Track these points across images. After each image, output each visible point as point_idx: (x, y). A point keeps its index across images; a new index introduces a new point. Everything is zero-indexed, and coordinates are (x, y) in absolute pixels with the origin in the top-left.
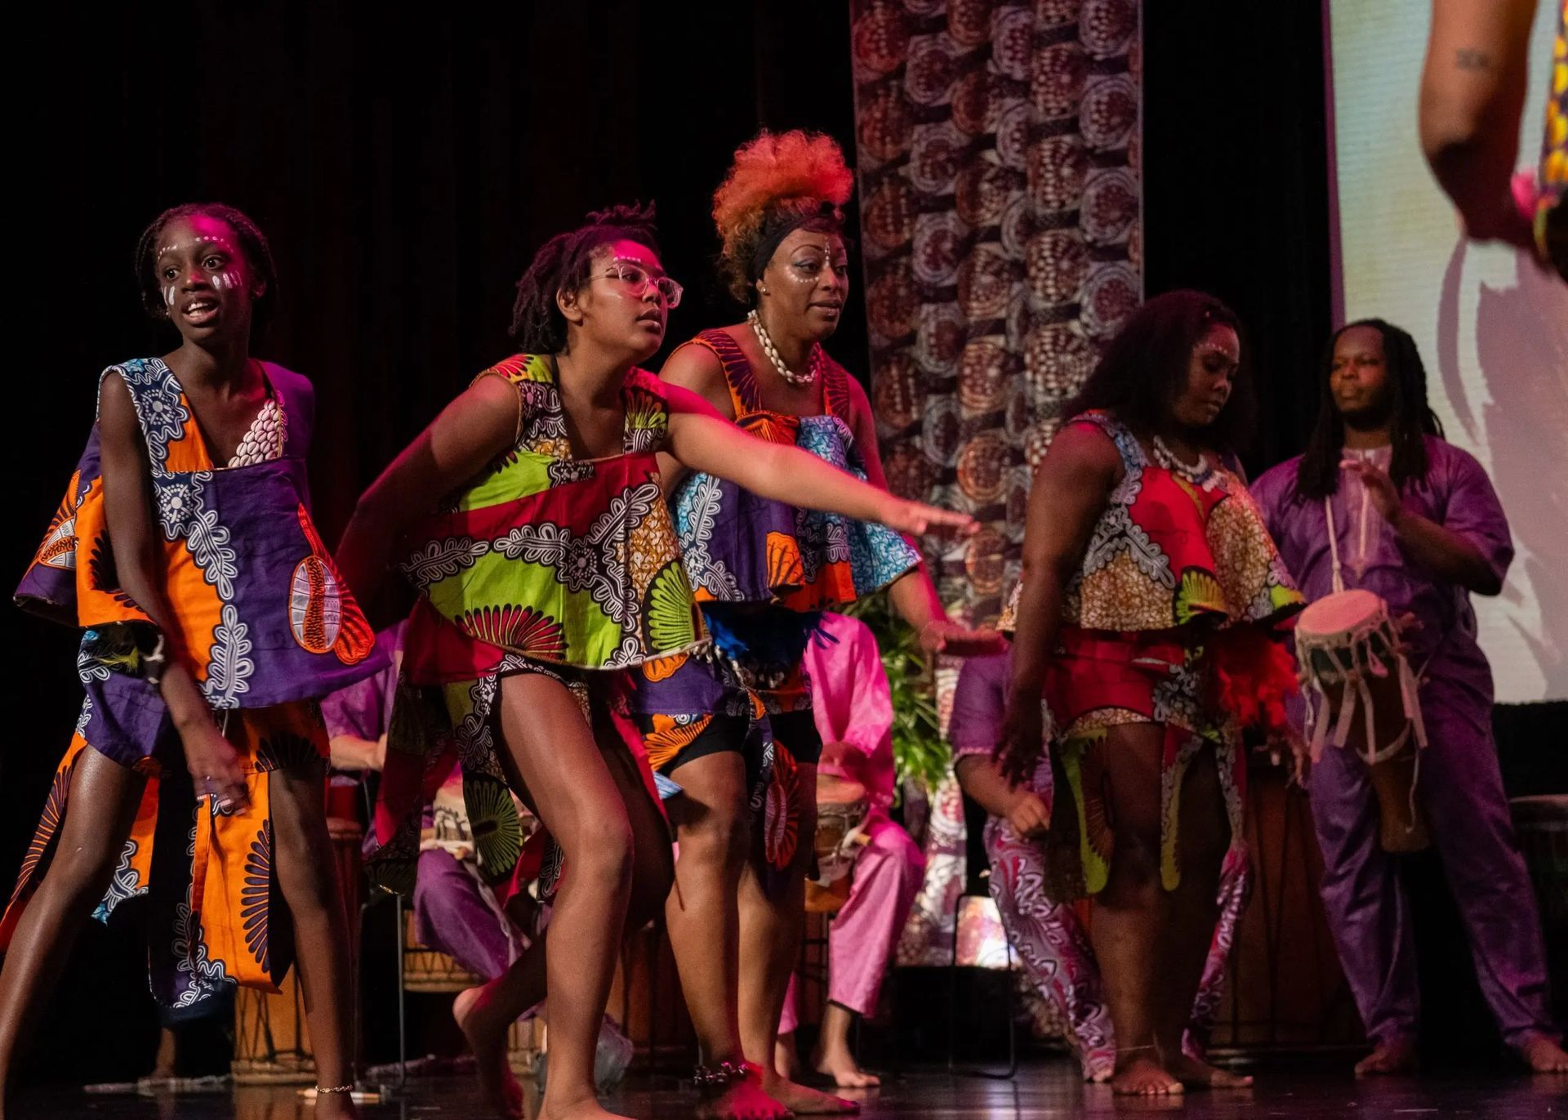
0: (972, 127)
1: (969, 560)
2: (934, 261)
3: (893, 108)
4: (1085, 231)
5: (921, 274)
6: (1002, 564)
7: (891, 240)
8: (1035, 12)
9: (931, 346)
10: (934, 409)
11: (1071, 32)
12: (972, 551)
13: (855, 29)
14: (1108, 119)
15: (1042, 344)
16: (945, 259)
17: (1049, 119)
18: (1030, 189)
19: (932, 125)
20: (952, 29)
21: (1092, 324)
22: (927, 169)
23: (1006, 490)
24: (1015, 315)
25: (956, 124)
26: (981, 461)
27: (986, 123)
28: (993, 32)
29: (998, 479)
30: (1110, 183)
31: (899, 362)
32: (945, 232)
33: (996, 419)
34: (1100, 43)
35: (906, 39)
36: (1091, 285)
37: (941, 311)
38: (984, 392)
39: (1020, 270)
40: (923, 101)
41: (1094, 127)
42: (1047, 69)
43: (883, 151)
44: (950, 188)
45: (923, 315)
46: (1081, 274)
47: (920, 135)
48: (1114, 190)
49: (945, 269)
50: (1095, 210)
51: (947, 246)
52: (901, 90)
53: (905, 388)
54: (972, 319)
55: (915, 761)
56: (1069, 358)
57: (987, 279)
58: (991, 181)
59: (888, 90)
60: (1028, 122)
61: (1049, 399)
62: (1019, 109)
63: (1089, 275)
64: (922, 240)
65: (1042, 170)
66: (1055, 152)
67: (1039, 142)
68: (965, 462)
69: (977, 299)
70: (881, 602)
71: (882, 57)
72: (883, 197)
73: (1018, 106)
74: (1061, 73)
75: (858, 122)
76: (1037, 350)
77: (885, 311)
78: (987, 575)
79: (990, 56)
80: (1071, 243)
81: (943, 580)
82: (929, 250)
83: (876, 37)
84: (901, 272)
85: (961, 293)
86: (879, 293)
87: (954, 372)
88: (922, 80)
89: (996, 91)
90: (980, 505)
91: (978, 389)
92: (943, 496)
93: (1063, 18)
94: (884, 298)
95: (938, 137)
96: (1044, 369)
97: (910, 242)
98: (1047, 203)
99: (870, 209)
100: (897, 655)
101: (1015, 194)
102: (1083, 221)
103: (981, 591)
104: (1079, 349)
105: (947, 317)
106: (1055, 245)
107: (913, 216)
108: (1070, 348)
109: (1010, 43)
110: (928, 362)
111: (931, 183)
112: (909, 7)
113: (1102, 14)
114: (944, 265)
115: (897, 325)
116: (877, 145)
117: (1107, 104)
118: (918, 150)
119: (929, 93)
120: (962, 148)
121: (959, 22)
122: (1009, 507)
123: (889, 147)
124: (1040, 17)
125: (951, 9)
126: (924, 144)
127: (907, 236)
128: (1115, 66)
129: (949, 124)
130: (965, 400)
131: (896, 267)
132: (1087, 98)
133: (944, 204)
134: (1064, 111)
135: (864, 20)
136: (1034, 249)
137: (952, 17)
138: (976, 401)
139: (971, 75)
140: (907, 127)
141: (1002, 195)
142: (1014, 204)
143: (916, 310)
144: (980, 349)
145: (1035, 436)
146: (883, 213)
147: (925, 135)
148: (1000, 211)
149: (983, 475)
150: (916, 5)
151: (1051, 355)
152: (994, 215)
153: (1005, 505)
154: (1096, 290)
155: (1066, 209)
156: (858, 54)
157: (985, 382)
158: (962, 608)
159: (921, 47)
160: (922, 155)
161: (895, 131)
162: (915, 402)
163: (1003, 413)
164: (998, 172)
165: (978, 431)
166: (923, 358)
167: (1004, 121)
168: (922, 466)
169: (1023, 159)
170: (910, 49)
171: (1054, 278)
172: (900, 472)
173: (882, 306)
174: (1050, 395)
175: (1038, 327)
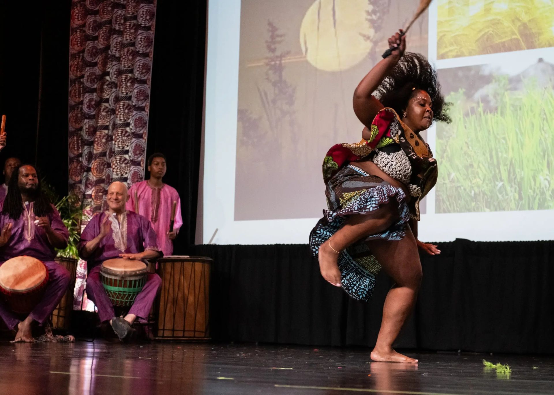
0: (103, 69)
1: (93, 194)
2: (89, 107)
3: (81, 62)
4: (133, 102)
5: (85, 111)
6: (102, 196)
7: (77, 100)
8: (123, 37)
9: (87, 132)
10: (86, 150)
11: (133, 44)
12: (94, 192)
13: (71, 38)
14: (142, 70)
15: (118, 133)
16: (92, 106)
17: (125, 69)
18: (118, 88)
19: (91, 67)
20: (99, 40)
21: (133, 129)
22: (89, 80)
23: (105, 175)
24: (111, 125)
25: (98, 68)
26: (98, 166)
27: (107, 68)
28: (111, 42)
29: (103, 171)
30: (141, 89)
31: (77, 136)
32: (93, 99)
33: (103, 154)
34: (141, 48)
35: (86, 41)
36: (134, 117)
37: (90, 122)
38: (101, 146)
39: (113, 112)
40: (89, 60)
41: (138, 72)
42: (125, 54)
43: (77, 74)
44: (95, 86)
45: (85, 123)
46: (131, 114)
47: (87, 71)
48: (142, 91)
49: (92, 110)
50: (136, 96)
51: (93, 103)
52: (83, 57)
53: (78, 143)
54: (99, 125)
55: (73, 251)
56: (126, 138)
57: (104, 113)
58: (107, 85)
59: (79, 56)
60: (119, 69)
61: (119, 149)
62: (117, 65)
63: (133, 115)
64: (86, 101)
65: (122, 83)
66: (126, 78)
67: (121, 75)
68: (94, 166)
69: (101, 119)
70: (67, 205)
71: (78, 46)
72: (76, 87)
74: (129, 55)
75: (70, 65)
76: (117, 135)
77: (74, 121)
78: (98, 199)
79: (110, 49)
80: (129, 105)
81: (85, 199)
82: (88, 104)
83: (77, 40)
84: (79, 109)
85: (96, 117)
86: (73, 115)
87: (93, 139)
88: (89, 54)
89: (110, 59)
90: (98, 179)
91: (99, 145)
92: (87, 175)
93: (131, 40)
94: (74, 117)
95: (93, 71)
96: (118, 141)
97: (82, 101)
98: (123, 93)
99: (71, 91)
100: (70, 220)
101: (114, 90)
102: (132, 99)
103: (96, 203)
104: (129, 136)
105: (92, 124)
106: (124, 105)
107: (84, 93)
108: (126, 135)
109: (115, 46)
110: (85, 136)
111: (89, 84)
112: (87, 33)
113: (142, 40)
114: (92, 108)
115: (77, 124)
116: (75, 72)
117: (142, 66)
118: (87, 74)
119: (91, 58)
120: (99, 75)
121: (101, 38)
122: (105, 180)
123: (78, 73)
124: (125, 39)
125: (99, 34)
126: (89, 73)
127: (82, 99)
128: (145, 55)
129: (96, 68)
130: (95, 148)
131: (78, 108)
132: (136, 64)
133: (93, 91)
134: (129, 67)
135: (74, 35)
136: (118, 106)
137: (99, 37)
138: (98, 148)
139: (104, 54)
140: (84, 68)
141: (110, 90)
142: (113, 92)
143: (83, 121)
144: (100, 133)
145: (114, 160)
146: (75, 92)
147: (89, 70)
148: (109, 94)
149: (99, 170)
150: (89, 32)
151: (120, 137)
152: (107, 95)
153: (104, 179)
154: (135, 119)
155: (128, 95)
156: (71, 45)
157: (101, 143)
158: (90, 208)
159: (90, 44)
160: (88, 76)
161: (81, 68)
162: (81, 147)
163: (106, 153)
164: (109, 83)
165: (98, 157)
166: (84, 135)
167: (112, 68)
168: (81, 166)
169: (117, 80)
170: (87, 45)
171: (123, 115)
172: (75, 167)
173: (73, 119)
174: (119, 148)
175: (117, 129)
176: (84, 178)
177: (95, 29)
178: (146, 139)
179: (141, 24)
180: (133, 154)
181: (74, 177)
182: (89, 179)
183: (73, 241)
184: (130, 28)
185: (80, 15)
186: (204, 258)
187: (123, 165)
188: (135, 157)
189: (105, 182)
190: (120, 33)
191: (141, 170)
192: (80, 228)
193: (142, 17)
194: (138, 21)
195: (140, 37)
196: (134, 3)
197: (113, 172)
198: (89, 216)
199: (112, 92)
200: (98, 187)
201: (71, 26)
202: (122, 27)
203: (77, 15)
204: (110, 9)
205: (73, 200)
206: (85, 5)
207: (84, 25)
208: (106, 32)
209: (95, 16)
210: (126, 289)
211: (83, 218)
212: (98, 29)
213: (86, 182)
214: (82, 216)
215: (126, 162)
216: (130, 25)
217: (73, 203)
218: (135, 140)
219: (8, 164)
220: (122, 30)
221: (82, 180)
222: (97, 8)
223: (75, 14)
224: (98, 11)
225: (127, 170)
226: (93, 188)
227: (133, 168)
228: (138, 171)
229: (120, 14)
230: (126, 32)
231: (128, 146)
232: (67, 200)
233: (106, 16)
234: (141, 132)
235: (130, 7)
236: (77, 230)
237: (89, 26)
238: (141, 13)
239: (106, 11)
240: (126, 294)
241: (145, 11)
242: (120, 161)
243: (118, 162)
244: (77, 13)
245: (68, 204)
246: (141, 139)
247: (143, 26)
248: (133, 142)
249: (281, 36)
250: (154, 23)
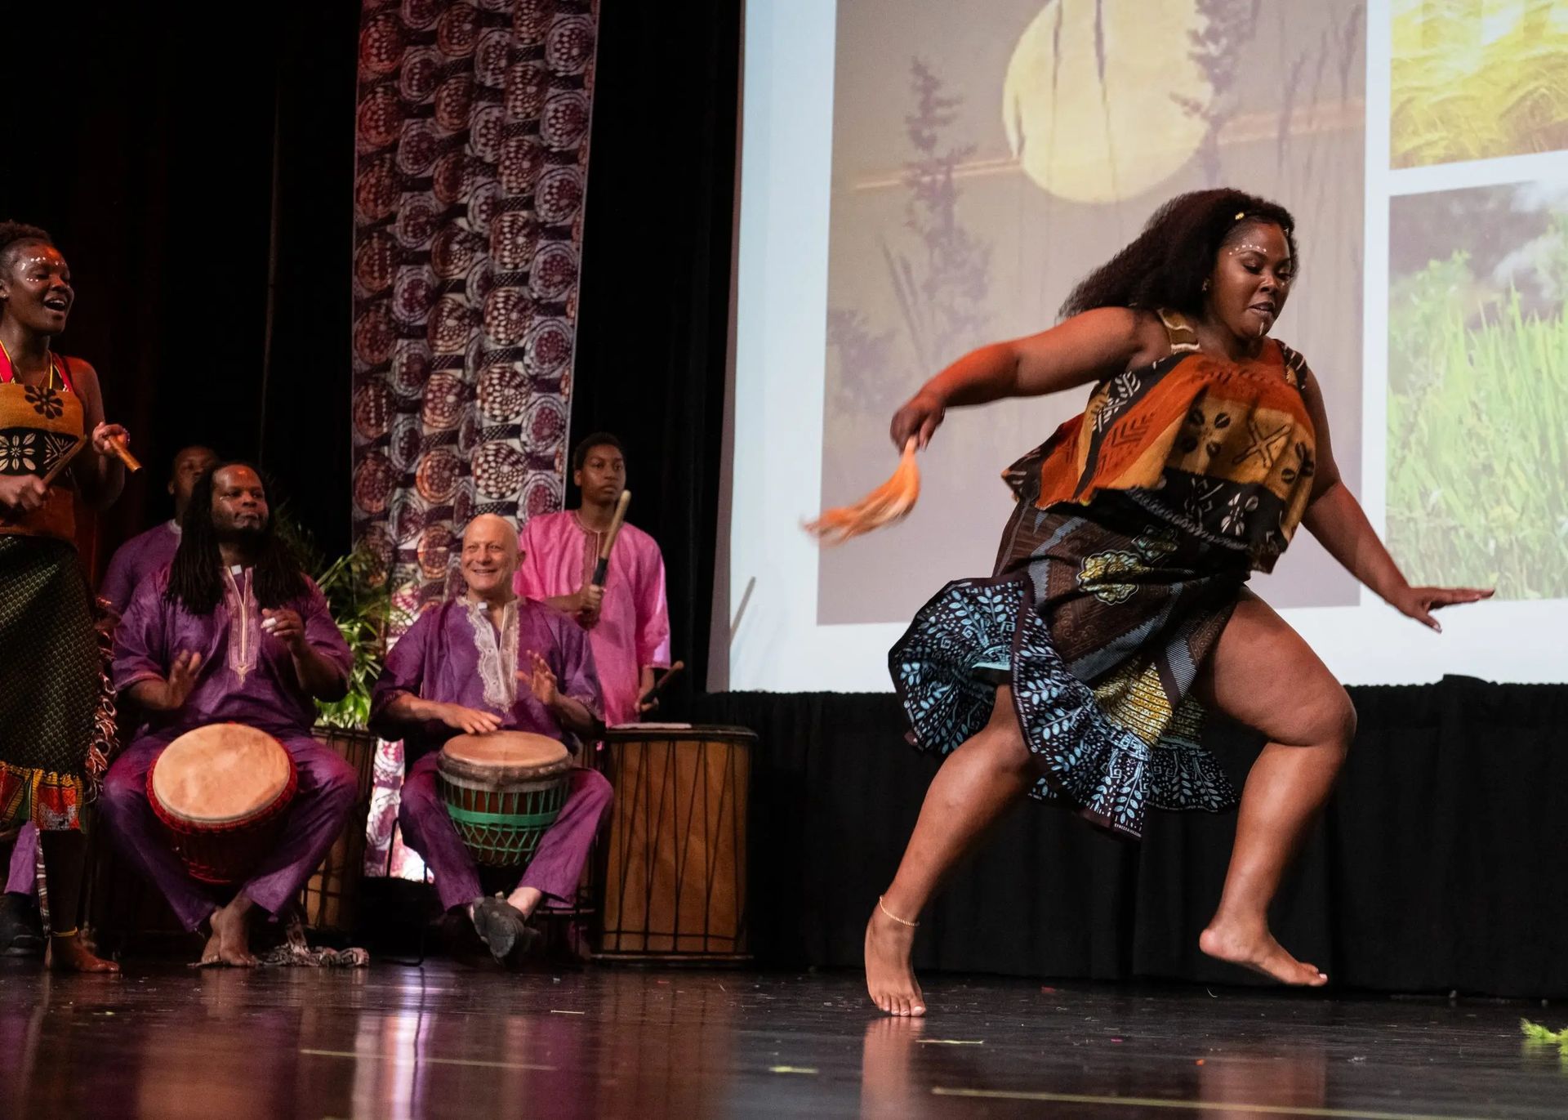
0: (449, 198)
1: (420, 550)
2: (409, 304)
3: (386, 177)
4: (532, 290)
5: (399, 314)
6: (447, 554)
7: (376, 284)
8: (506, 108)
9: (403, 374)
10: (401, 425)
11: (534, 127)
12: (423, 542)
13: (359, 109)
14: (559, 200)
15: (491, 379)
16: (419, 303)
17: (511, 196)
18: (491, 251)
19: (416, 193)
20: (439, 116)
21: (533, 366)
22: (410, 229)
23: (454, 496)
24: (472, 354)
25: (436, 193)
26: (436, 470)
27: (460, 195)
28: (471, 122)
29: (449, 486)
30: (556, 252)
31: (375, 386)
32: (420, 282)
33: (451, 437)
34: (556, 138)
35: (401, 120)
36: (534, 333)
37: (412, 346)
38: (442, 414)
39: (477, 317)
40: (410, 172)
41: (547, 206)
42: (512, 155)
43: (375, 212)
44: (427, 246)
45: (398, 348)
46: (527, 324)
47: (406, 201)
48: (558, 258)
49: (418, 312)
50: (542, 273)
51: (422, 293)
52: (393, 163)
53: (378, 407)
54: (437, 354)
55: (364, 711)
56: (512, 391)
57: (451, 322)
58: (461, 243)
59: (383, 161)
60: (493, 197)
61: (494, 424)
62: (488, 186)
63: (533, 326)
64: (401, 287)
65: (502, 238)
66: (513, 223)
67: (501, 214)
68: (423, 470)
69: (442, 338)
70: (347, 579)
71: (380, 133)
72: (373, 250)
73: (486, 184)
74: (523, 159)
75: (356, 185)
76: (487, 383)
77: (367, 343)
78: (434, 563)
79: (468, 142)
80: (521, 298)
81: (398, 564)
82: (406, 295)
83: (376, 117)
84: (383, 311)
85: (430, 331)
86: (364, 327)
87: (420, 396)
88: (411, 156)
89: (470, 170)
90: (434, 506)
91: (438, 412)
92: (402, 496)
93: (528, 115)
94: (368, 331)
95: (421, 203)
96: (491, 399)
97: (391, 288)
98: (504, 264)
99: (360, 259)
100: (355, 623)
101: (480, 255)
102: (531, 281)
103: (429, 575)
104: (520, 385)
105: (417, 351)
106: (507, 298)
107: (396, 266)
108: (513, 384)
109: (484, 131)
110: (398, 385)
111: (410, 240)
112: (405, 94)
113: (560, 115)
114: (418, 308)
115: (376, 353)
116: (371, 205)
117: (557, 187)
118: (404, 212)
119: (416, 167)
120: (439, 215)
121: (445, 110)
122: (456, 508)
123: (380, 207)
124: (510, 112)
125: (439, 99)
126: (408, 208)
127: (389, 282)
128: (567, 158)
129: (431, 193)
130: (426, 419)
131: (379, 306)
132: (542, 182)
133: (420, 259)
134: (522, 191)
135: (367, 102)
136: (490, 301)
137: (439, 106)
138: (435, 421)
139: (451, 155)
140: (396, 193)
141: (469, 255)
142: (477, 264)
143: (392, 343)
144: (441, 379)
145: (481, 453)
146: (371, 262)
147: (410, 201)
148: (466, 269)
149: (436, 481)
150: (412, 93)
151: (498, 388)
152: (461, 271)
153: (452, 507)
154: (538, 337)
155: (519, 270)
156: (360, 130)
157: (444, 406)
158: (412, 588)
159: (411, 128)
160: (406, 217)
161: (387, 196)
162: (386, 418)
163: (456, 433)
164: (467, 236)
165: (435, 445)
166: (395, 383)
167: (474, 194)
168: (388, 471)
169: (488, 227)
170: (403, 129)
171: (505, 326)
172: (370, 475)
173: (365, 338)
174: (495, 421)
175: (489, 365)
176: (397, 504)
177: (426, 85)
178: (569, 395)
179: (556, 71)
180: (532, 437)
181: (366, 501)
182: (411, 508)
183: (364, 681)
184: (526, 81)
185: (385, 44)
186: (733, 730)
187: (506, 469)
188: (539, 444)
189: (455, 516)
190: (498, 96)
191: (555, 481)
192: (385, 645)
193: (557, 50)
194: (547, 63)
195: (551, 106)
196: (535, 10)
197: (478, 486)
198: (408, 611)
199: (475, 261)
200: (435, 530)
201: (359, 76)
202: (501, 79)
203: (377, 44)
204: (468, 27)
205: (364, 567)
206: (399, 19)
207: (396, 74)
208: (456, 94)
209: (427, 49)
210: (510, 819)
211: (393, 616)
212: (436, 86)
213: (401, 515)
214: (392, 612)
215: (513, 458)
216: (525, 73)
217: (365, 575)
218: (540, 398)
219: (186, 464)
220: (502, 86)
221: (390, 511)
222: (433, 27)
223: (370, 41)
224: (435, 32)
225: (517, 481)
226: (422, 534)
227: (534, 475)
228: (547, 485)
229: (498, 43)
230: (513, 93)
231: (518, 414)
232: (348, 567)
233: (456, 47)
234: (556, 374)
235: (526, 22)
236: (376, 651)
237: (410, 76)
238: (556, 39)
239: (457, 35)
240: (510, 833)
241: (567, 33)
242: (496, 455)
243: (491, 458)
244: (375, 40)
245: (351, 579)
246: (555, 395)
247: (561, 74)
248: (534, 403)
249: (949, 103)
250: (593, 68)
